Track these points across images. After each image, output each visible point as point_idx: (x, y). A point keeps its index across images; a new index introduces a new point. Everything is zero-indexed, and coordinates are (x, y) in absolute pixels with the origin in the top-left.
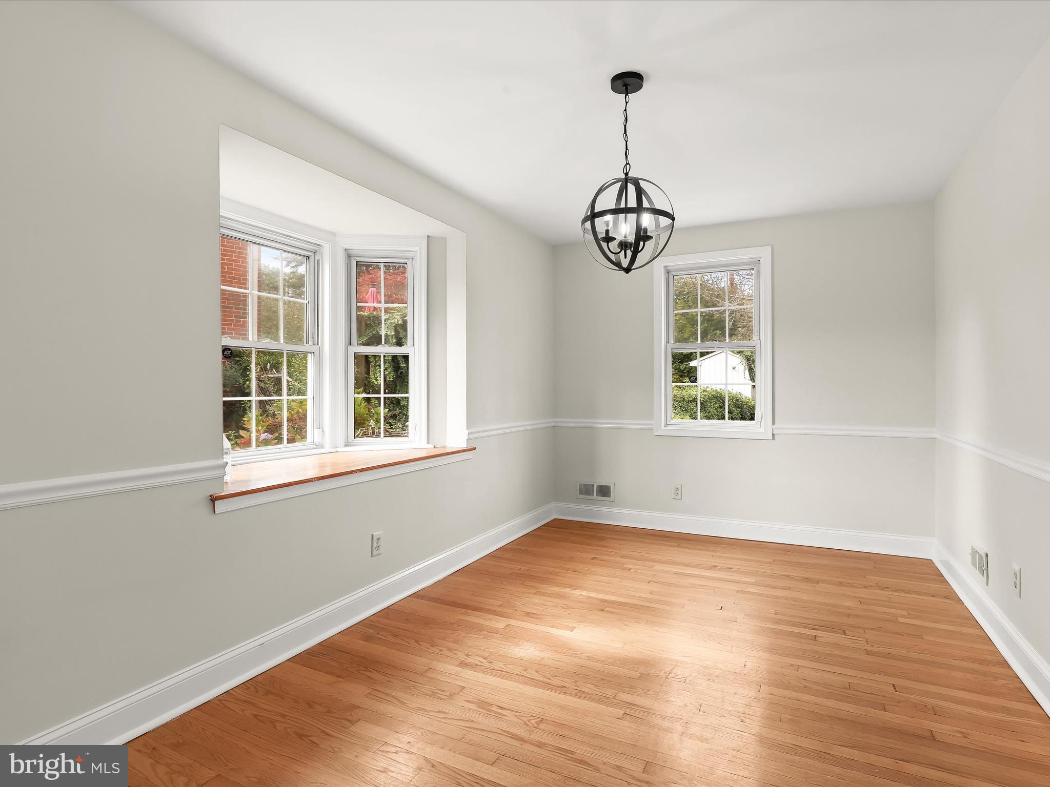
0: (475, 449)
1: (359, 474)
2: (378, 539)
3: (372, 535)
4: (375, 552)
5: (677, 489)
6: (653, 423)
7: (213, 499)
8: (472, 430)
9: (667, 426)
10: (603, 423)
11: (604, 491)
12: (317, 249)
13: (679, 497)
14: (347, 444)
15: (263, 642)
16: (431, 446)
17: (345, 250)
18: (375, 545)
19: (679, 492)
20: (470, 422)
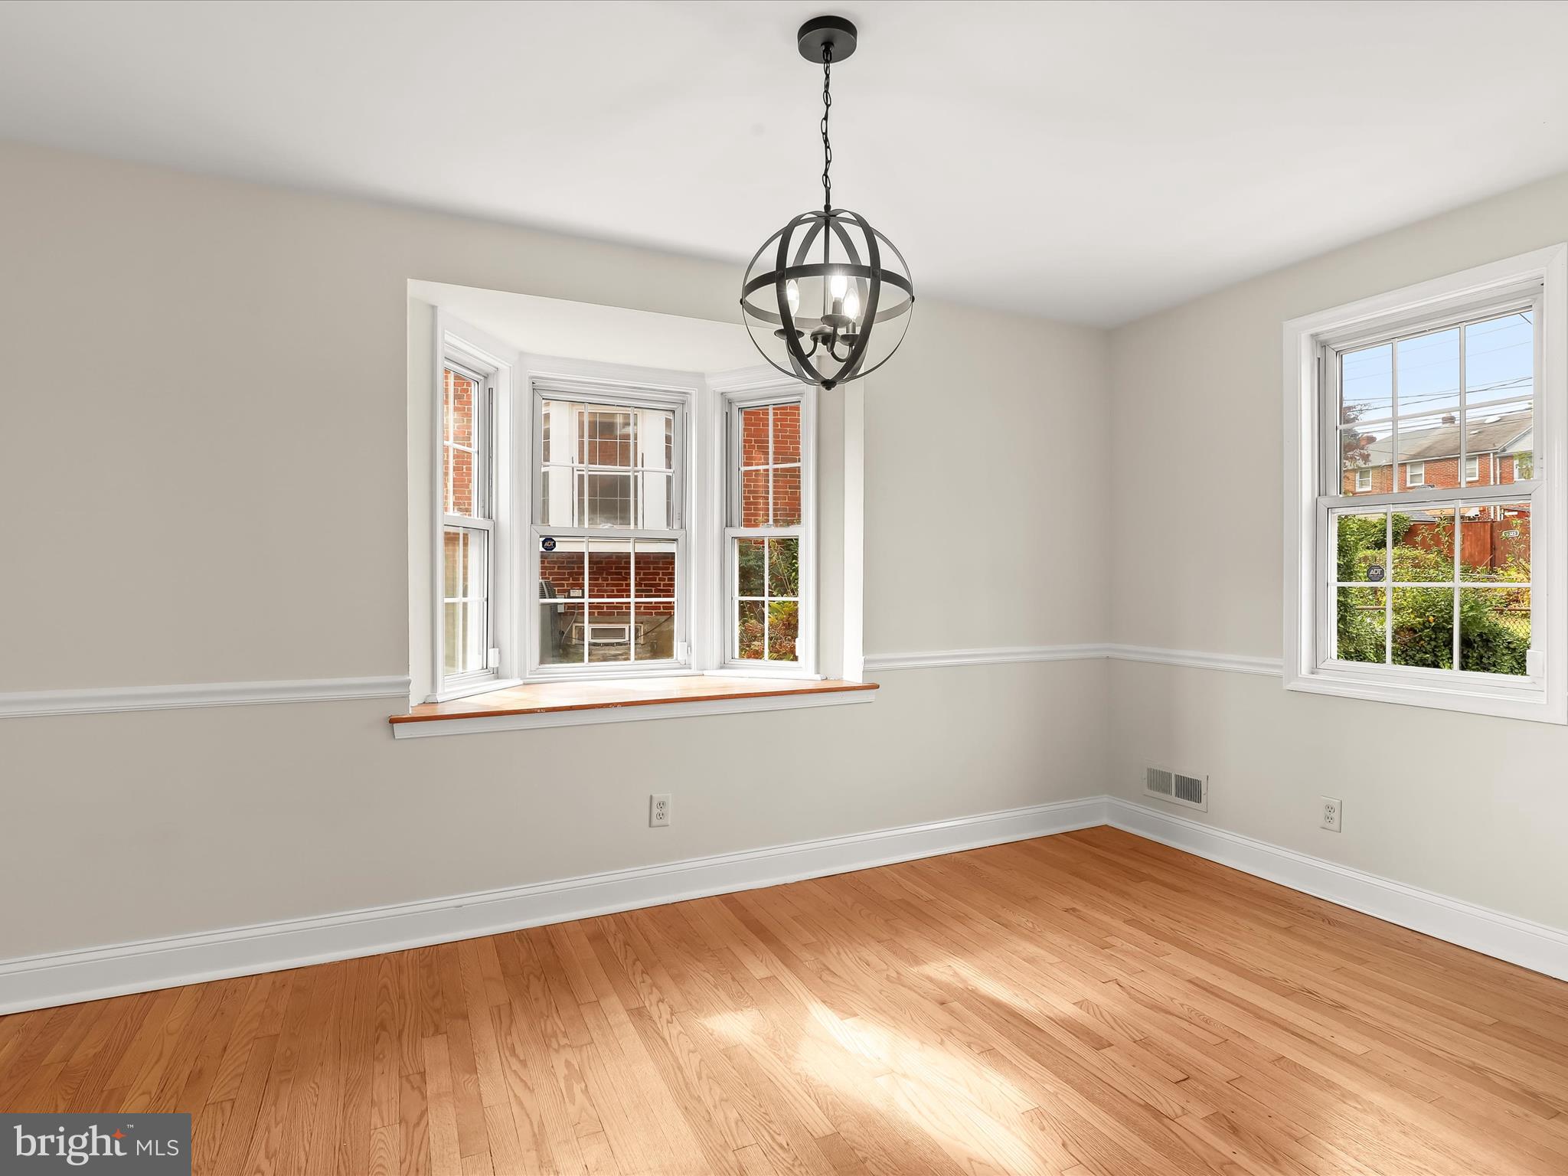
0: (878, 687)
1: (619, 709)
2: (662, 805)
3: (651, 796)
4: (655, 821)
5: (1330, 808)
6: (1282, 664)
7: (393, 721)
8: (870, 657)
9: (1317, 673)
10: (1188, 656)
11: (1190, 789)
12: (684, 399)
13: (1335, 825)
14: (723, 666)
15: (462, 904)
16: (818, 677)
17: (722, 394)
18: (656, 811)
19: (1335, 815)
20: (868, 645)
